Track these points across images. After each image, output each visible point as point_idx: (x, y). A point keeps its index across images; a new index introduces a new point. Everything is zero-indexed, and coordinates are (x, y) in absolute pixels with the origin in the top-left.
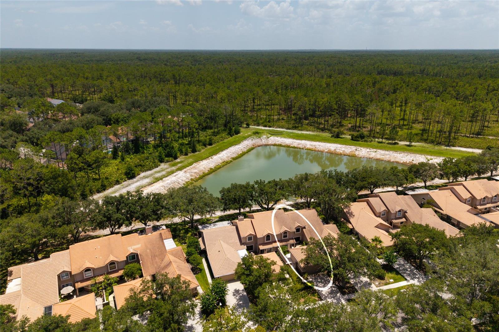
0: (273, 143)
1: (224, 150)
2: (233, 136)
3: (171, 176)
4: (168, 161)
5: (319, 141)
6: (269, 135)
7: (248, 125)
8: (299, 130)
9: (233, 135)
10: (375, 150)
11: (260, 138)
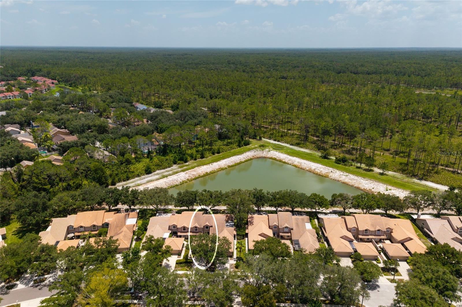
0: (270, 156)
2: (242, 148)
3: (174, 175)
4: (179, 164)
5: (308, 159)
6: (272, 149)
7: (260, 138)
8: (299, 147)
10: (347, 174)
11: (263, 150)
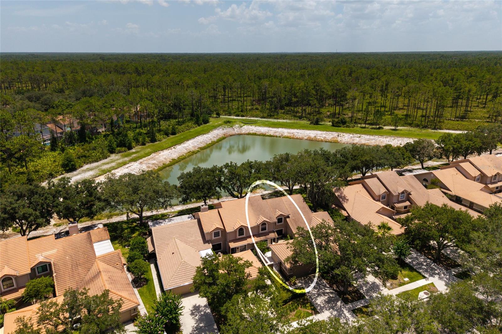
0: (247, 132)
1: (190, 139)
2: (201, 126)
3: (122, 168)
4: (120, 152)
5: (297, 128)
6: (243, 124)
7: (218, 114)
8: (275, 119)
9: (201, 124)
10: (359, 135)
11: (232, 127)
